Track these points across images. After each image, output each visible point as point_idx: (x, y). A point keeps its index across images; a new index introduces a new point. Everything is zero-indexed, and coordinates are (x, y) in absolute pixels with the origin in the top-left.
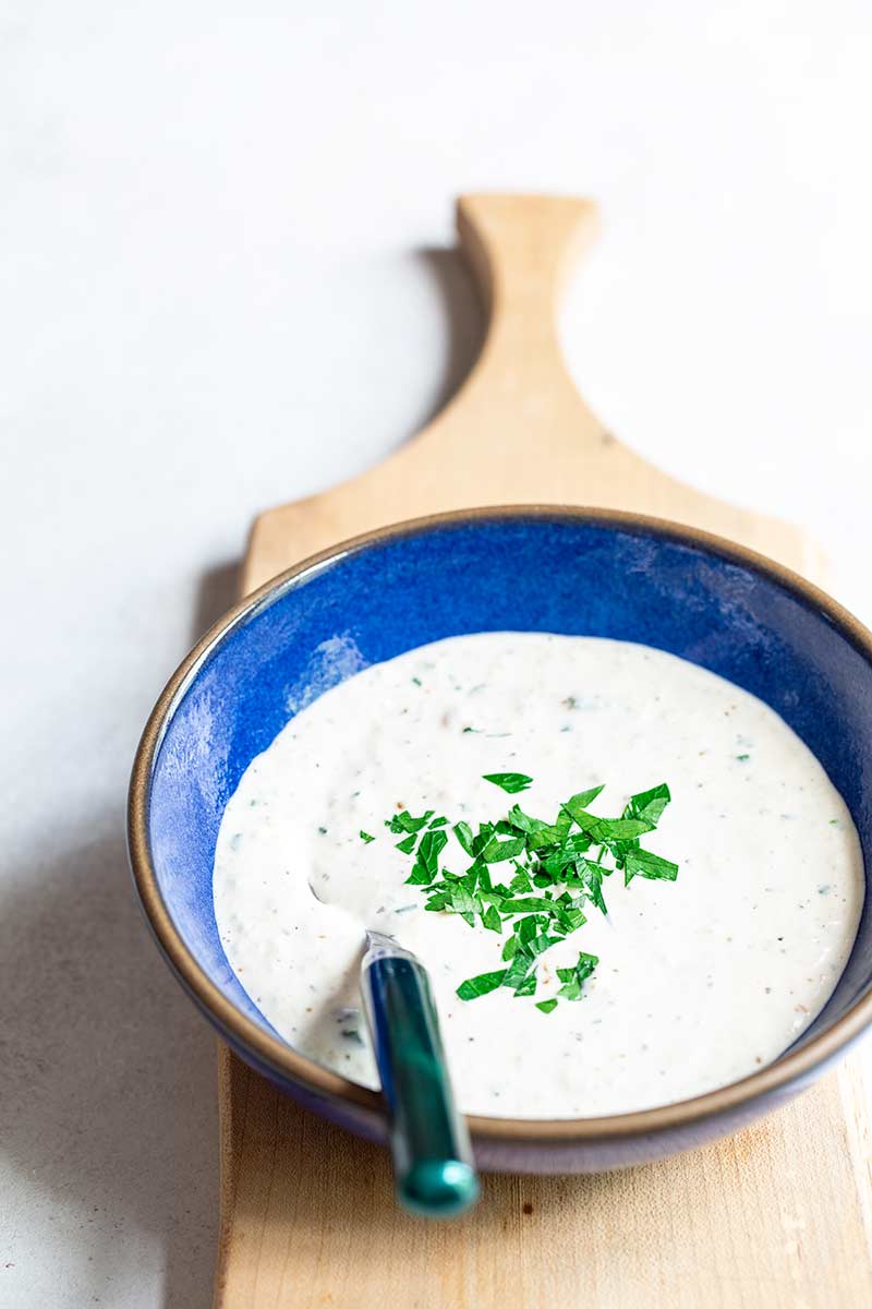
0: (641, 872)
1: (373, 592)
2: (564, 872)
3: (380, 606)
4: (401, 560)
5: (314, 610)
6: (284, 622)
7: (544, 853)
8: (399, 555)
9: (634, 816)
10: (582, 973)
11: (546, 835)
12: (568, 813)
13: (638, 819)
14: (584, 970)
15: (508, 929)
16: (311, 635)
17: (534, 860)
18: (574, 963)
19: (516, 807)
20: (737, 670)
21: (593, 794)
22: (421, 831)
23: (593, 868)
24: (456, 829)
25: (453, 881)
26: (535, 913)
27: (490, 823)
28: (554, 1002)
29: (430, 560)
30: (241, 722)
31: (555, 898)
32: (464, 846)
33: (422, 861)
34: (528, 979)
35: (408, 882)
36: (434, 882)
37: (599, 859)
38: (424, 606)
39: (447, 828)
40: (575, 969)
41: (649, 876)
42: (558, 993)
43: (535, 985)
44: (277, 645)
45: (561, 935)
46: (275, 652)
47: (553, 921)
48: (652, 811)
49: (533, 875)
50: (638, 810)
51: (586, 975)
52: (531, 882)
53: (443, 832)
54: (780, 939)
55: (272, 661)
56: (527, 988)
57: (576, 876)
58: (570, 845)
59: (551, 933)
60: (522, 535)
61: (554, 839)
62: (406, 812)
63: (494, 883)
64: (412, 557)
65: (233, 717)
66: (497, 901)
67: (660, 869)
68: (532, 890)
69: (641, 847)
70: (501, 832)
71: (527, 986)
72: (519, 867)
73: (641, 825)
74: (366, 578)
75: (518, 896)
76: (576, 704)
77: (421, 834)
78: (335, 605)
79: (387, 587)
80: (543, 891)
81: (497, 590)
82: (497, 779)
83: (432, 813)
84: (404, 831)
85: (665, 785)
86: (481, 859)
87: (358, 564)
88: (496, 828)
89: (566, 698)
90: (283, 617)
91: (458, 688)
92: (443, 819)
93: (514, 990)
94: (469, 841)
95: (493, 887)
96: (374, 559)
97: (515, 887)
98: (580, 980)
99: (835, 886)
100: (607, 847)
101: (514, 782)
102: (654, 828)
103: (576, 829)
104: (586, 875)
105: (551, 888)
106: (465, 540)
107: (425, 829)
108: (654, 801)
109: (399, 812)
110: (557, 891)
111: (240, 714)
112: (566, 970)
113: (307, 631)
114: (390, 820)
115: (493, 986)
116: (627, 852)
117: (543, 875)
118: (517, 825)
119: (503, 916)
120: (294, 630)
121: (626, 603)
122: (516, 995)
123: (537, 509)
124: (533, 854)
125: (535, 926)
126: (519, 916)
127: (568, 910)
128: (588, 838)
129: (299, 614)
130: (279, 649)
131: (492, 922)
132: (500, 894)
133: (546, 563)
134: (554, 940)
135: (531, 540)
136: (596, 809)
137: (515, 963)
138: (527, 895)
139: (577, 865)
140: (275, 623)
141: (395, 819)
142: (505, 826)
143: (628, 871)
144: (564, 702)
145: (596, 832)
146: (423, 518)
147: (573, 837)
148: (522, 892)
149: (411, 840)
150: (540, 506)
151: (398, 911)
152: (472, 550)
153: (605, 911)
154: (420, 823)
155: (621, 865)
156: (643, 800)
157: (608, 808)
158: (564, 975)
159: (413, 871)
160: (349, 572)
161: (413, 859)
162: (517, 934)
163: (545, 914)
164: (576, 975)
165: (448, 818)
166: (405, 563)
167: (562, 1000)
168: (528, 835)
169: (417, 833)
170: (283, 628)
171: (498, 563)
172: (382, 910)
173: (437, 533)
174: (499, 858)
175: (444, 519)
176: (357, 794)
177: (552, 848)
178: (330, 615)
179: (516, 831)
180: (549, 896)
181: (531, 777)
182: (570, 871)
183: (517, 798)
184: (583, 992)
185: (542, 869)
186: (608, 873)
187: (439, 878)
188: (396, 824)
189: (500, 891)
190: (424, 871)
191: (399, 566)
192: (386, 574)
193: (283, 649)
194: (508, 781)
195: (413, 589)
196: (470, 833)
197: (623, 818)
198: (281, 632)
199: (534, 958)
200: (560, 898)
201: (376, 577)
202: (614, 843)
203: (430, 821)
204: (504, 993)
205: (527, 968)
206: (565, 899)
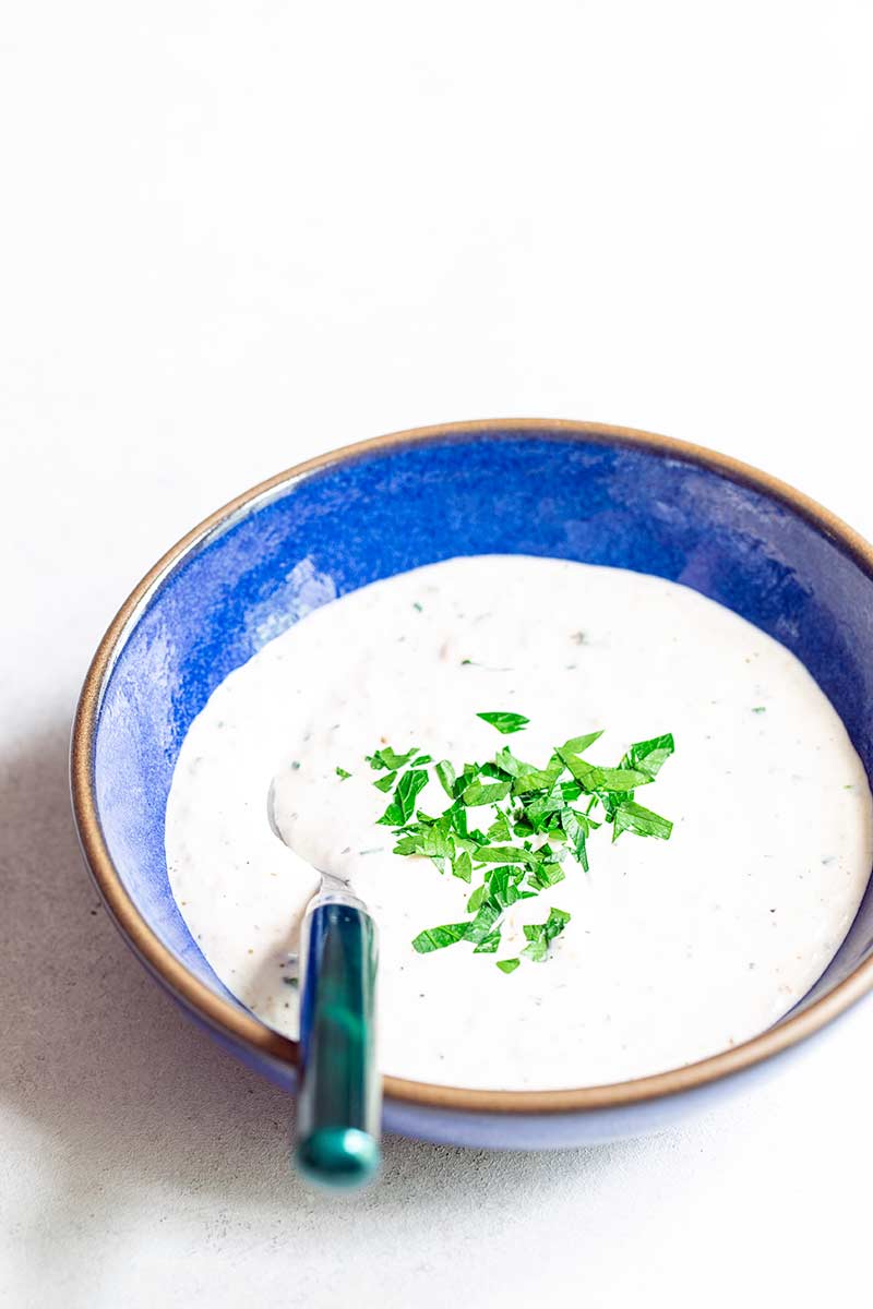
0: (631, 828)
1: (373, 502)
2: (548, 821)
3: (381, 518)
4: (407, 470)
5: (307, 519)
6: (271, 529)
7: (528, 799)
8: (404, 464)
9: (632, 767)
10: (550, 931)
11: (533, 779)
12: (562, 760)
13: (637, 770)
14: (554, 927)
15: (478, 879)
16: (302, 545)
17: (517, 807)
18: (544, 921)
19: (506, 749)
20: (764, 614)
21: (590, 739)
22: (402, 768)
23: (581, 820)
24: (438, 767)
25: (427, 823)
26: (510, 864)
27: (476, 764)
28: (516, 962)
29: (438, 472)
30: (216, 635)
31: (533, 849)
32: (444, 786)
33: (398, 801)
34: (491, 935)
35: (380, 822)
36: (408, 823)
37: (588, 811)
38: (430, 521)
39: (429, 768)
40: (544, 926)
41: (641, 832)
42: (521, 953)
43: (498, 942)
44: (262, 553)
45: (535, 891)
46: (260, 561)
47: (528, 873)
48: (652, 761)
49: (514, 823)
50: (637, 760)
51: (555, 934)
52: (511, 830)
53: (425, 771)
54: (773, 911)
55: (257, 569)
56: (489, 945)
57: (560, 827)
58: (558, 792)
59: (523, 887)
60: (541, 451)
61: (541, 785)
62: (390, 748)
63: (470, 829)
64: (418, 467)
65: (208, 629)
66: (471, 848)
67: (652, 825)
68: (511, 839)
69: (636, 800)
70: (486, 774)
71: (489, 942)
72: (500, 813)
73: (638, 776)
74: (366, 487)
75: (495, 844)
76: (585, 639)
77: (401, 772)
78: (331, 514)
79: (389, 498)
80: (523, 840)
81: (511, 509)
82: (491, 718)
83: (417, 750)
84: (385, 768)
85: (670, 735)
86: (461, 801)
87: (357, 471)
88: (481, 770)
89: (576, 632)
90: (271, 524)
91: (461, 616)
92: (428, 757)
93: (476, 945)
94: (451, 781)
95: (469, 832)
96: (377, 467)
97: (493, 834)
98: (547, 939)
99: (841, 857)
100: (598, 797)
101: (512, 722)
102: (652, 780)
103: (567, 777)
104: (572, 825)
105: (532, 839)
106: (479, 453)
107: (407, 767)
108: (656, 751)
109: (382, 748)
110: (537, 841)
111: (216, 626)
112: (533, 927)
113: (298, 541)
114: (372, 756)
115: (452, 940)
116: (619, 803)
117: (524, 822)
118: (504, 768)
119: (475, 864)
120: (283, 539)
121: (650, 532)
122: (476, 951)
123: (558, 424)
124: (517, 800)
125: (507, 878)
126: (492, 866)
127: (546, 864)
128: (579, 786)
129: (289, 521)
130: (264, 558)
131: (462, 870)
132: (475, 840)
133: (565, 483)
134: (526, 895)
135: (551, 457)
136: (592, 756)
137: (479, 915)
138: (504, 844)
139: (563, 815)
140: (262, 529)
141: (377, 756)
142: (492, 768)
143: (618, 826)
144: (573, 637)
145: (588, 782)
146: (434, 426)
147: (563, 786)
148: (500, 839)
149: (391, 778)
150: (562, 421)
151: (362, 853)
152: (485, 464)
153: (586, 869)
154: (402, 760)
155: (611, 818)
156: (644, 749)
157: (605, 756)
158: (530, 932)
159: (387, 811)
160: (347, 479)
161: (389, 798)
162: (488, 885)
163: (522, 866)
164: (544, 932)
165: (432, 756)
166: (410, 474)
167: (525, 960)
168: (515, 778)
169: (398, 770)
170: (271, 535)
171: (513, 479)
172: (347, 850)
173: (447, 443)
174: (480, 801)
175: (456, 428)
176: (337, 727)
177: (537, 794)
178: (324, 525)
179: (503, 774)
180: (528, 846)
181: (528, 718)
182: (554, 820)
183: (511, 739)
184: (550, 952)
185: (525, 816)
186: (597, 826)
187: (413, 820)
188: (377, 761)
189: (475, 838)
190: (399, 811)
191: (404, 476)
192: (388, 484)
193: (269, 558)
194: (502, 721)
195: (418, 503)
196: (453, 772)
197: (620, 768)
198: (267, 540)
199: (500, 910)
200: (540, 850)
201: (378, 487)
202: (606, 794)
203: (413, 758)
204: (464, 947)
205: (493, 922)
206: (545, 851)
